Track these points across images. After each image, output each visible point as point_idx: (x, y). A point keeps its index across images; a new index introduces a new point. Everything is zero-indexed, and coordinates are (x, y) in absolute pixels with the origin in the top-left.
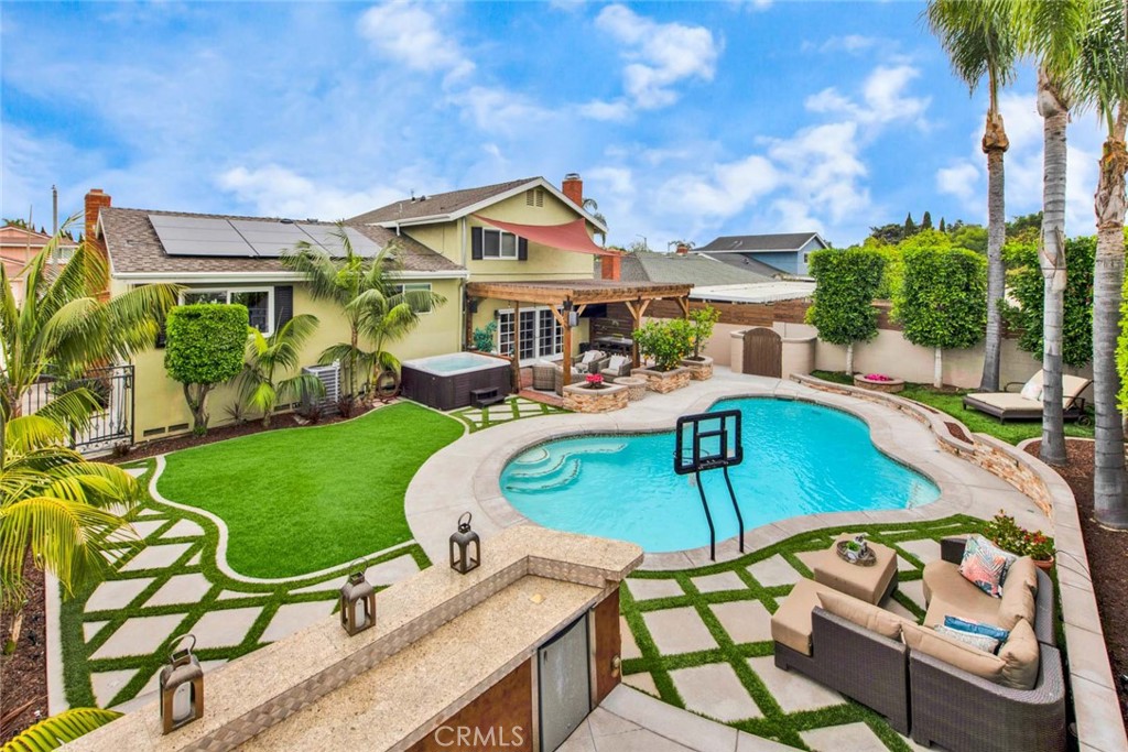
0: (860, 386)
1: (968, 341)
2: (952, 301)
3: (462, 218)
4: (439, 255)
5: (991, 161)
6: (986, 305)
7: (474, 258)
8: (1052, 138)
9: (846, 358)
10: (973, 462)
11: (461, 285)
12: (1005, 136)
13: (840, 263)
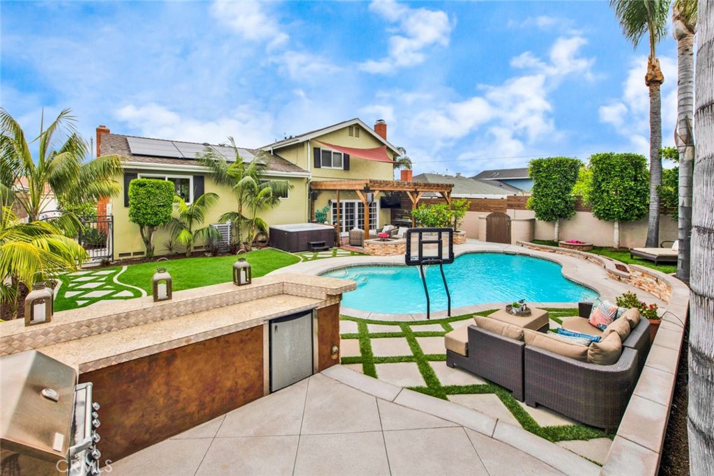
0: (562, 247)
1: (637, 215)
2: (625, 189)
3: (308, 141)
4: (295, 165)
5: (651, 90)
6: (649, 191)
7: (315, 167)
8: (683, 54)
9: (554, 230)
10: (629, 284)
11: (307, 182)
12: (661, 73)
13: (548, 166)
